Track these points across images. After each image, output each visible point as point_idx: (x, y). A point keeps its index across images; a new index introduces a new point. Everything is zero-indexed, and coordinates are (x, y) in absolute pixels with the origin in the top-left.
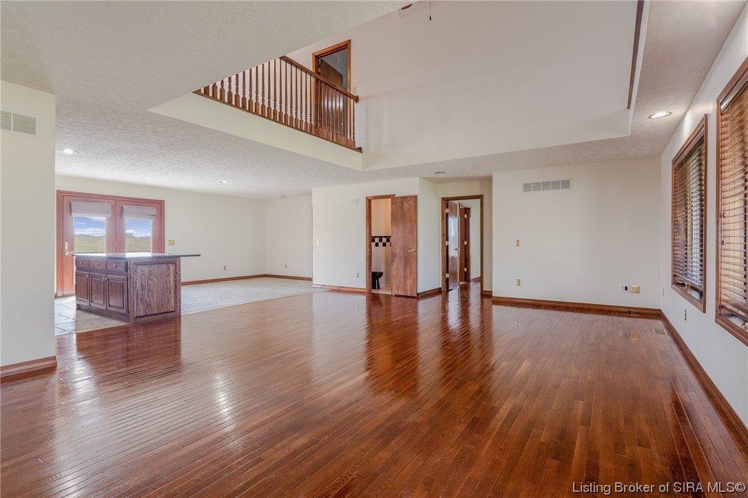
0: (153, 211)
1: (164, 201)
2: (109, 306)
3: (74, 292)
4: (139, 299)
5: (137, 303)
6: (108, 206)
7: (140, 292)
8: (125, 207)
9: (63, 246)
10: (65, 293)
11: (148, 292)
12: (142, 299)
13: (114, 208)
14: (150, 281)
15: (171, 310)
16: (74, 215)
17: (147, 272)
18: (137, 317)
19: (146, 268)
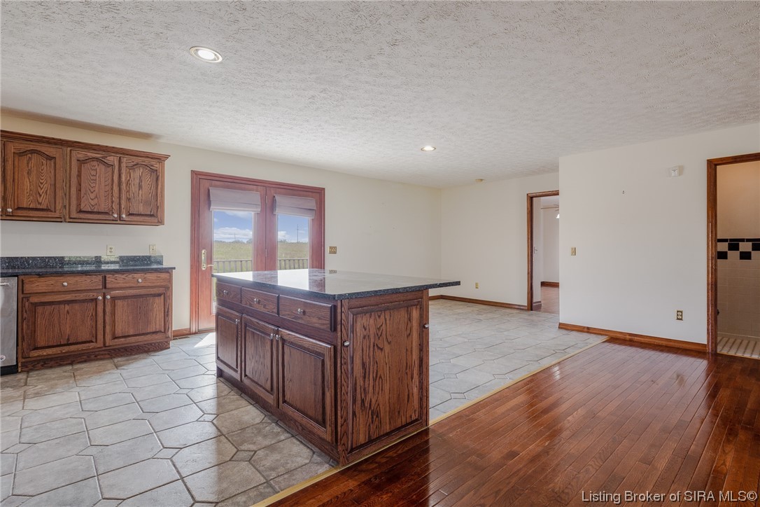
0: (312, 204)
1: (324, 189)
2: (284, 401)
3: (213, 325)
4: (359, 402)
5: (354, 414)
6: (255, 196)
7: (360, 382)
8: (278, 198)
9: (199, 256)
10: (201, 327)
11: (375, 380)
12: (363, 401)
13: (263, 199)
14: (378, 352)
15: (414, 418)
16: (215, 208)
17: (373, 330)
18: (352, 450)
19: (372, 321)
